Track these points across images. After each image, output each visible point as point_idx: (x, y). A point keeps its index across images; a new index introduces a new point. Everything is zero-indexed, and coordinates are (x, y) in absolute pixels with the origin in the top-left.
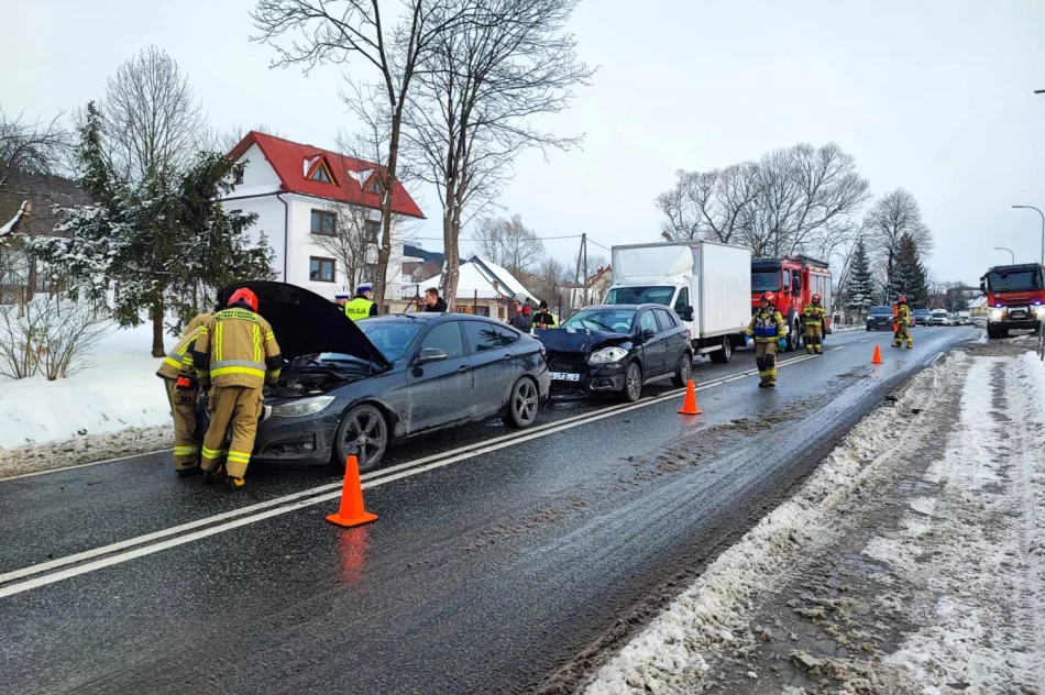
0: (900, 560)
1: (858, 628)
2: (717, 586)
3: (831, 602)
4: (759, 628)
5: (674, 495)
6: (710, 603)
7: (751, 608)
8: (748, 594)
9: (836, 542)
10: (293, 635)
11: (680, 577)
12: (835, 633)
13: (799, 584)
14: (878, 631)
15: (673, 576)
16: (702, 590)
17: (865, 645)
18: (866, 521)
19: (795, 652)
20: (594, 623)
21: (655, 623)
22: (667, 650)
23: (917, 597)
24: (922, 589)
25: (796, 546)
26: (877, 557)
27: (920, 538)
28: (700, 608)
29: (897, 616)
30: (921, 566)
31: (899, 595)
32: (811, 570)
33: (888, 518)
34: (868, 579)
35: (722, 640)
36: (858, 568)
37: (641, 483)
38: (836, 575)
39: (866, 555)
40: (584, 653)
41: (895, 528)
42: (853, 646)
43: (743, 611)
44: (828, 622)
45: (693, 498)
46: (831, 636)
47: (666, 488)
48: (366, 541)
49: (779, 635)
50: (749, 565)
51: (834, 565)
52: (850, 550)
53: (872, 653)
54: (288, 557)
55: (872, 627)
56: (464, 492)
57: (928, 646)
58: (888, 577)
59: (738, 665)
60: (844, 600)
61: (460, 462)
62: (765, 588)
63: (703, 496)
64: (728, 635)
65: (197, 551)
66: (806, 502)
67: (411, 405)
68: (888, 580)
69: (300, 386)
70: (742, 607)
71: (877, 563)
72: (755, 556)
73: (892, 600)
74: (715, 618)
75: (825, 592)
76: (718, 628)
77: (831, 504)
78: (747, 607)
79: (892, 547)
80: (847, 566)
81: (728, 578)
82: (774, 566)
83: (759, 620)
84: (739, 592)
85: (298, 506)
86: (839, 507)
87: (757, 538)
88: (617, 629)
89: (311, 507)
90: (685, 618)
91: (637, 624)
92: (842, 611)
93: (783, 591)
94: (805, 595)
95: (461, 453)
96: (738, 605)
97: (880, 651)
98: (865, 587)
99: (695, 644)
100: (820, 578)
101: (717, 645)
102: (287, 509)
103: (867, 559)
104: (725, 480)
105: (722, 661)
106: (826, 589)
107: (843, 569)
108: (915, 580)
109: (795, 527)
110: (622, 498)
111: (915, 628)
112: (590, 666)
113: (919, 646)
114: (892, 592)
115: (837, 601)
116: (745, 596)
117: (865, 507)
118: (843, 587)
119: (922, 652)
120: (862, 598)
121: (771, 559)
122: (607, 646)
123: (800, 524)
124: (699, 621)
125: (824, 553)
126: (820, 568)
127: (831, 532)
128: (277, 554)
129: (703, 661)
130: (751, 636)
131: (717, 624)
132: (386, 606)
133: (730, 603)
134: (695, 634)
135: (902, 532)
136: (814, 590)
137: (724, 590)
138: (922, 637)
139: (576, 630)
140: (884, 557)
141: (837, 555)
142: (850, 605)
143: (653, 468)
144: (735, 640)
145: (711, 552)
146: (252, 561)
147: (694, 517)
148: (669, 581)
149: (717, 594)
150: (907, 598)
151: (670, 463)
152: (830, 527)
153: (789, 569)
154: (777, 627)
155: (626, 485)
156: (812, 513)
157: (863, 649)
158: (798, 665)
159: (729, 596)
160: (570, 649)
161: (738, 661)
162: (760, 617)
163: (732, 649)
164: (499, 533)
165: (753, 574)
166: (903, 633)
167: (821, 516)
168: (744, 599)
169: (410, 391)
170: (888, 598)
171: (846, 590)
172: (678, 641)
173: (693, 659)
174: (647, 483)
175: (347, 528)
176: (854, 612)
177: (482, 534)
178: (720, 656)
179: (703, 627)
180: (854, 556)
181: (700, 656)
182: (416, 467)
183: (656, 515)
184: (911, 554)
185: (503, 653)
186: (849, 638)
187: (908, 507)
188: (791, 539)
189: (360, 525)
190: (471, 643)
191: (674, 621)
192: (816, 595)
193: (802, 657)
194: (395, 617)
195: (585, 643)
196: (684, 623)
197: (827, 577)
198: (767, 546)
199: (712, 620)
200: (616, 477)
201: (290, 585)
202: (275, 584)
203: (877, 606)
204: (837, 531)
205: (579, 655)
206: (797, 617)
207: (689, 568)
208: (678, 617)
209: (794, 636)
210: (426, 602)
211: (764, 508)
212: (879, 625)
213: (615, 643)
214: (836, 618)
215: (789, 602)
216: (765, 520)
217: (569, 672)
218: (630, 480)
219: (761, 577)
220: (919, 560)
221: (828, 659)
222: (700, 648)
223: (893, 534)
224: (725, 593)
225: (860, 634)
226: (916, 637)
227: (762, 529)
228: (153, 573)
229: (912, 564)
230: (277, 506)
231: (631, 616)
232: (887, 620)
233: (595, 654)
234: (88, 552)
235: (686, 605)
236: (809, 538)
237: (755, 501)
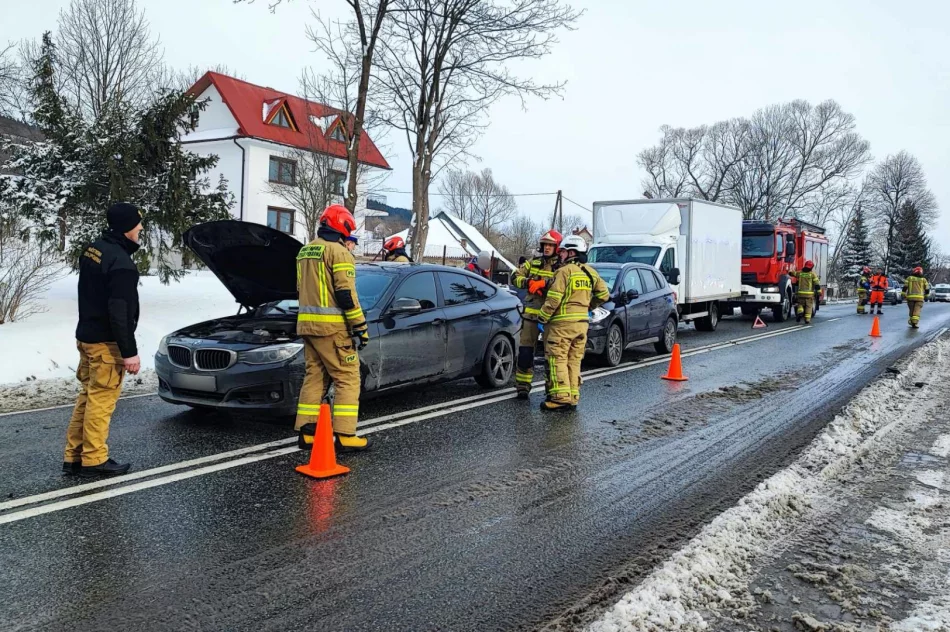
0: (907, 531)
1: (864, 594)
2: (713, 547)
3: (835, 568)
4: (758, 590)
5: (662, 461)
6: (706, 564)
7: (749, 571)
8: (746, 558)
9: (839, 511)
10: (268, 580)
11: (671, 540)
12: (840, 598)
13: (799, 549)
14: (885, 598)
15: (664, 539)
16: (697, 550)
17: (872, 610)
18: (870, 491)
19: (798, 614)
20: (581, 582)
21: (649, 581)
22: (662, 606)
23: (925, 567)
24: (930, 560)
25: (795, 513)
26: (882, 527)
27: (927, 510)
28: (696, 567)
29: (905, 584)
30: (929, 537)
31: (906, 564)
32: (812, 537)
33: (895, 490)
34: (873, 548)
35: (719, 600)
36: (862, 537)
37: (625, 446)
38: (839, 543)
39: (870, 525)
40: (573, 609)
41: (901, 499)
42: (859, 611)
43: (741, 573)
44: (831, 588)
45: (682, 464)
46: (834, 601)
47: (654, 452)
48: (338, 493)
49: (779, 598)
50: (746, 528)
51: (836, 534)
52: (853, 519)
53: (879, 619)
54: (257, 505)
55: (879, 594)
56: (438, 446)
57: (940, 613)
58: (894, 547)
59: (737, 624)
60: (847, 566)
61: (433, 419)
62: (763, 552)
63: (692, 462)
64: (726, 595)
65: (163, 496)
66: (805, 470)
67: (382, 357)
68: (896, 550)
69: (266, 333)
70: (740, 569)
71: (882, 533)
72: (752, 519)
73: (899, 569)
74: (712, 578)
75: (828, 559)
76: (714, 588)
77: (831, 474)
78: (744, 570)
79: (898, 518)
80: (850, 535)
81: (724, 540)
82: (772, 531)
83: (757, 583)
84: (736, 554)
85: (266, 456)
86: (840, 477)
87: (754, 502)
88: (607, 587)
89: (279, 458)
90: (680, 576)
91: (627, 582)
92: (845, 577)
93: (783, 556)
94: (806, 561)
95: (434, 410)
96: (736, 567)
97: (888, 618)
98: (870, 555)
99: (691, 602)
100: (821, 545)
101: (715, 605)
102: (255, 459)
103: (871, 529)
104: (716, 447)
105: (720, 620)
106: (829, 556)
107: (846, 537)
108: (925, 551)
109: (794, 494)
110: (608, 461)
111: (925, 597)
112: (580, 621)
113: (929, 614)
114: (899, 561)
115: (841, 567)
116: (743, 558)
117: (869, 478)
118: (846, 555)
119: (933, 619)
120: (867, 566)
121: (769, 524)
122: (596, 603)
123: (799, 491)
124: (696, 580)
125: (826, 521)
126: (819, 535)
127: (833, 501)
128: (246, 502)
129: (701, 618)
130: (750, 598)
131: (714, 584)
132: (361, 556)
133: (727, 564)
134: (691, 592)
135: (908, 504)
136: (816, 557)
137: (720, 551)
138: (932, 606)
139: (563, 587)
140: (889, 527)
141: (839, 523)
142: (854, 572)
143: (638, 432)
144: (734, 601)
145: (703, 517)
146: (221, 508)
147: (684, 482)
148: (660, 543)
149: (713, 555)
150: (915, 568)
151: (656, 427)
152: (831, 496)
153: (789, 535)
154: (777, 590)
155: (610, 449)
156: (811, 481)
157: (870, 614)
158: (801, 628)
159: (726, 558)
160: (557, 605)
161: (738, 621)
162: (759, 580)
163: (730, 609)
164: (477, 490)
165: (751, 538)
166: (911, 601)
167: (821, 485)
168: (742, 562)
169: (382, 342)
170: (894, 567)
171: (850, 557)
172: (674, 598)
173: (689, 617)
174: (632, 447)
175: (319, 479)
176: (859, 579)
177: (461, 490)
178: (719, 615)
179: (699, 586)
180: (857, 526)
181: (697, 614)
182: (387, 422)
183: (644, 479)
184: (918, 525)
185: (486, 606)
186: (854, 603)
187: (915, 479)
188: (790, 505)
189: (331, 477)
190: (454, 596)
191: (670, 577)
192: (817, 561)
193: (805, 619)
194: (372, 567)
195: (573, 600)
196: (680, 581)
197: (830, 544)
198: (765, 511)
199: (709, 579)
200: (599, 440)
201: (261, 533)
202: (246, 531)
203: (883, 575)
204: (839, 500)
205: (568, 610)
206: (799, 582)
207: (680, 532)
208: (674, 575)
209: (796, 599)
210: (404, 553)
211: (759, 476)
212: (885, 592)
213: (606, 600)
214: (840, 584)
215: (790, 567)
216: (762, 486)
217: (559, 626)
218: (614, 443)
219: (758, 541)
220: (926, 531)
221: (833, 623)
222: (696, 607)
223: (899, 506)
224: (722, 554)
225: (865, 600)
226: (926, 606)
227: (760, 494)
228: (118, 515)
229: (921, 536)
230: (244, 456)
231: (621, 576)
232: (895, 588)
233: (584, 611)
234: (49, 493)
235: (681, 564)
236: (809, 506)
237: (749, 469)
